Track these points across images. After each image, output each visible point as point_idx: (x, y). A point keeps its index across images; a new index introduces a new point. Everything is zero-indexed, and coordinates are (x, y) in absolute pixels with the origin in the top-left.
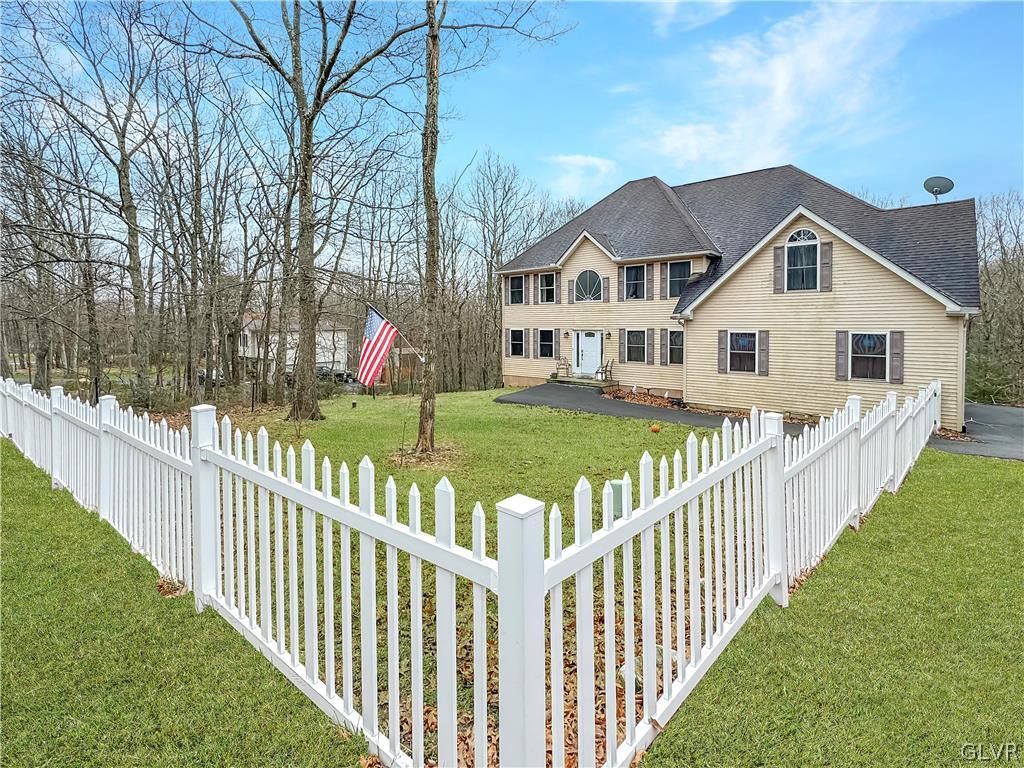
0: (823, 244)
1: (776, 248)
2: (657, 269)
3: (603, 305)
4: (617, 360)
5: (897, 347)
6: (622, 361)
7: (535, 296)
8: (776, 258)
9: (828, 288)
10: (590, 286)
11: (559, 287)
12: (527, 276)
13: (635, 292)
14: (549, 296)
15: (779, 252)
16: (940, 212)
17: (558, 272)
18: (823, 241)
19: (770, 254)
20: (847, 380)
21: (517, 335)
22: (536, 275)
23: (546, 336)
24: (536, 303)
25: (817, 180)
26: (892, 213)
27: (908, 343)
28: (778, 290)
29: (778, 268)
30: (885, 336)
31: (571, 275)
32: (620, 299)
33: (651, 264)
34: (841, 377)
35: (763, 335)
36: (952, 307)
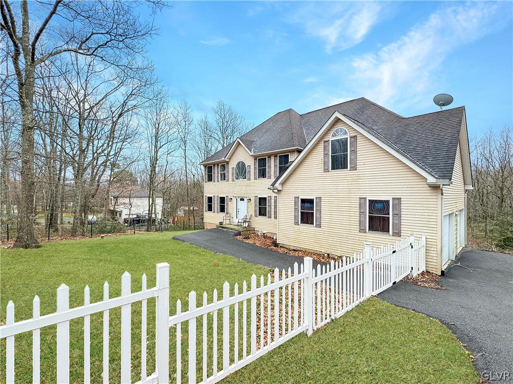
0: (351, 137)
1: (325, 142)
2: (273, 159)
3: (247, 181)
4: (253, 215)
5: (396, 210)
6: (256, 216)
7: (218, 177)
8: (325, 147)
9: (354, 168)
10: (242, 171)
11: (228, 171)
12: (214, 165)
13: (262, 174)
14: (224, 177)
15: (326, 144)
16: (440, 116)
17: (228, 163)
18: (351, 135)
19: (321, 146)
20: (366, 232)
21: (210, 199)
22: (218, 165)
23: (222, 200)
24: (218, 181)
25: (374, 104)
26: (410, 119)
27: (403, 206)
28: (326, 170)
29: (326, 155)
30: (389, 201)
31: (233, 165)
32: (255, 178)
33: (269, 157)
34: (362, 230)
35: (318, 200)
36: (431, 180)
